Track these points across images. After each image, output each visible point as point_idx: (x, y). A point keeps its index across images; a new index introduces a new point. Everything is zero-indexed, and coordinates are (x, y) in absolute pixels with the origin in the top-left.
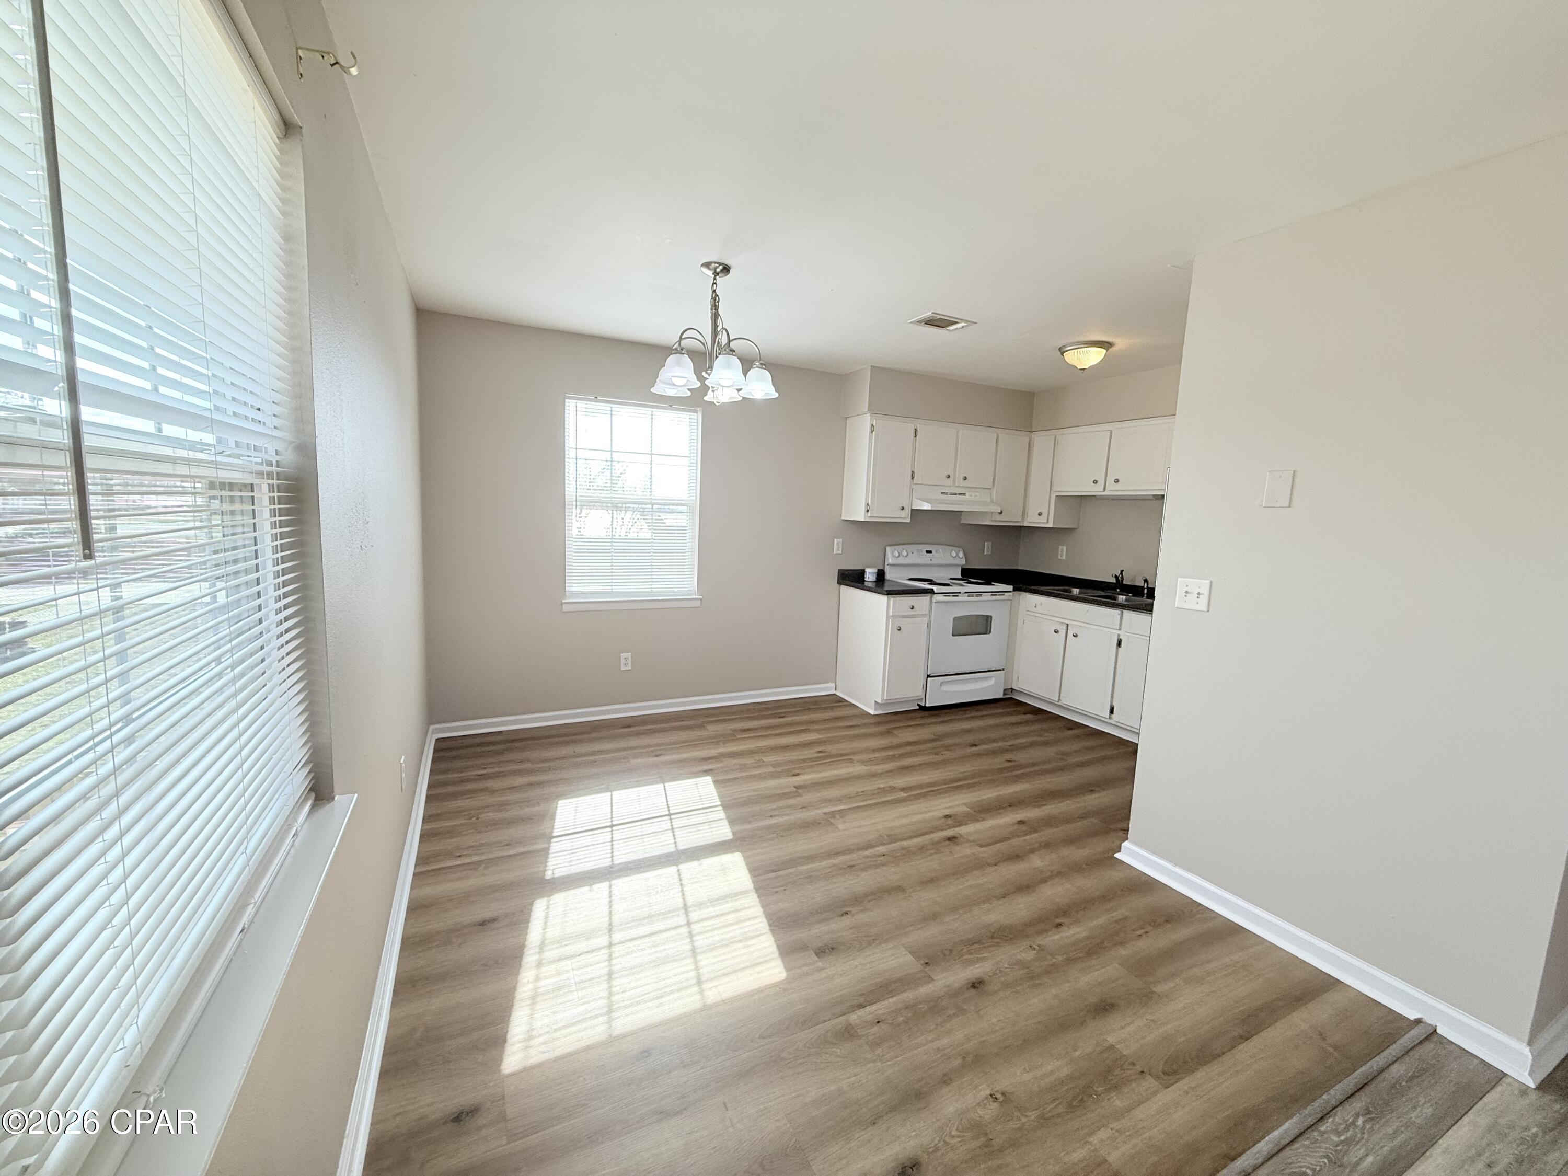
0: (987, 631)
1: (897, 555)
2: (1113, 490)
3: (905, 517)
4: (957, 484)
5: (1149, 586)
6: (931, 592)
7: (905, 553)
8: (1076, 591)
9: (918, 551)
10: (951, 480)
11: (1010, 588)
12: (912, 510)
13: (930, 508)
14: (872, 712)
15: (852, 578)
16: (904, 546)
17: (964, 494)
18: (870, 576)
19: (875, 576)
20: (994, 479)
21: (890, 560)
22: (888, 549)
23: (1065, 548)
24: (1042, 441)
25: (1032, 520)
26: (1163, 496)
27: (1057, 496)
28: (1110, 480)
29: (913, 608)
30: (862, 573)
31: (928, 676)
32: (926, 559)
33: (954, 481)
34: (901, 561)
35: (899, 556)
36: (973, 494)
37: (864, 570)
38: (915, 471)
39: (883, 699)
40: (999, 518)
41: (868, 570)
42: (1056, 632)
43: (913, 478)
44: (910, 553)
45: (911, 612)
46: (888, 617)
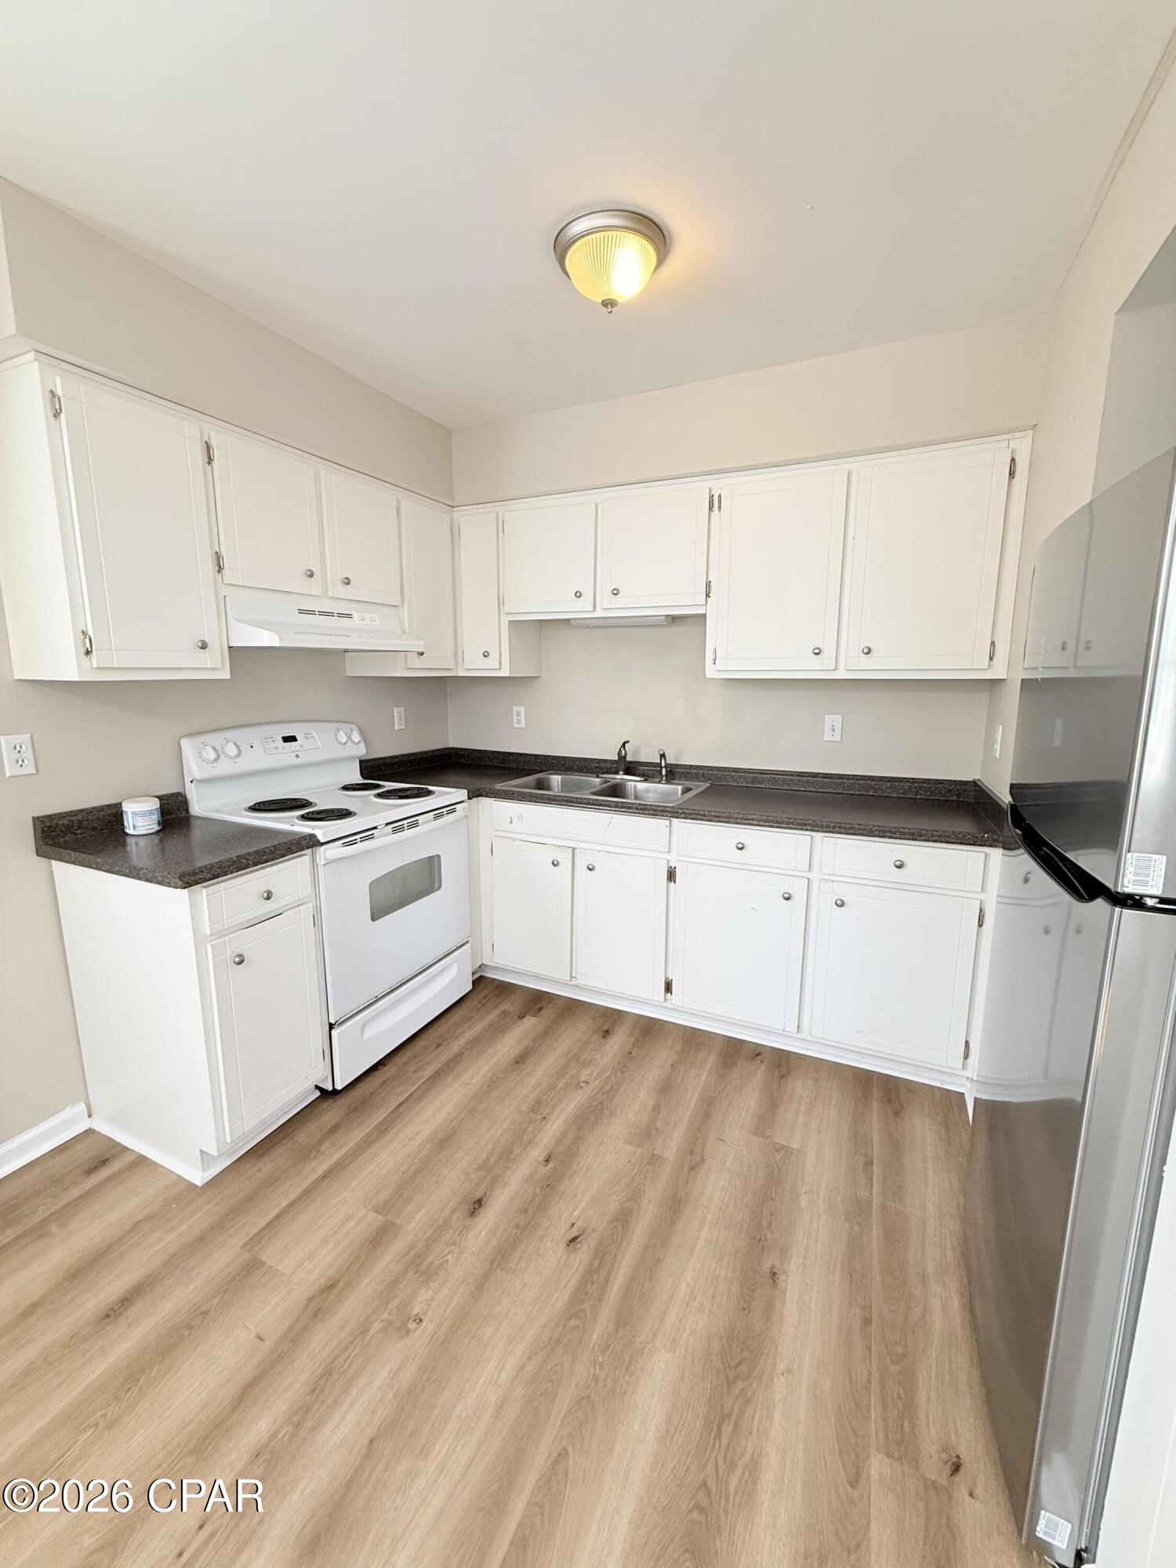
0: (434, 886)
1: (212, 755)
2: (608, 608)
3: (215, 666)
4: (330, 594)
5: (668, 762)
6: (312, 842)
7: (232, 750)
8: (556, 780)
9: (263, 740)
10: (315, 582)
11: (462, 794)
12: (230, 648)
13: (276, 643)
16: (228, 734)
17: (349, 616)
18: (140, 818)
19: (156, 817)
20: (402, 588)
21: (194, 768)
22: (186, 744)
23: (522, 710)
24: (475, 524)
25: (472, 665)
26: (704, 615)
27: (510, 622)
28: (604, 590)
29: (264, 895)
30: (114, 815)
31: (332, 1027)
33: (324, 582)
34: (225, 767)
35: (217, 759)
36: (368, 616)
37: (118, 806)
38: (224, 553)
40: (417, 662)
41: (129, 808)
42: (555, 864)
43: (220, 569)
44: (245, 748)
45: (270, 906)
46: (199, 939)
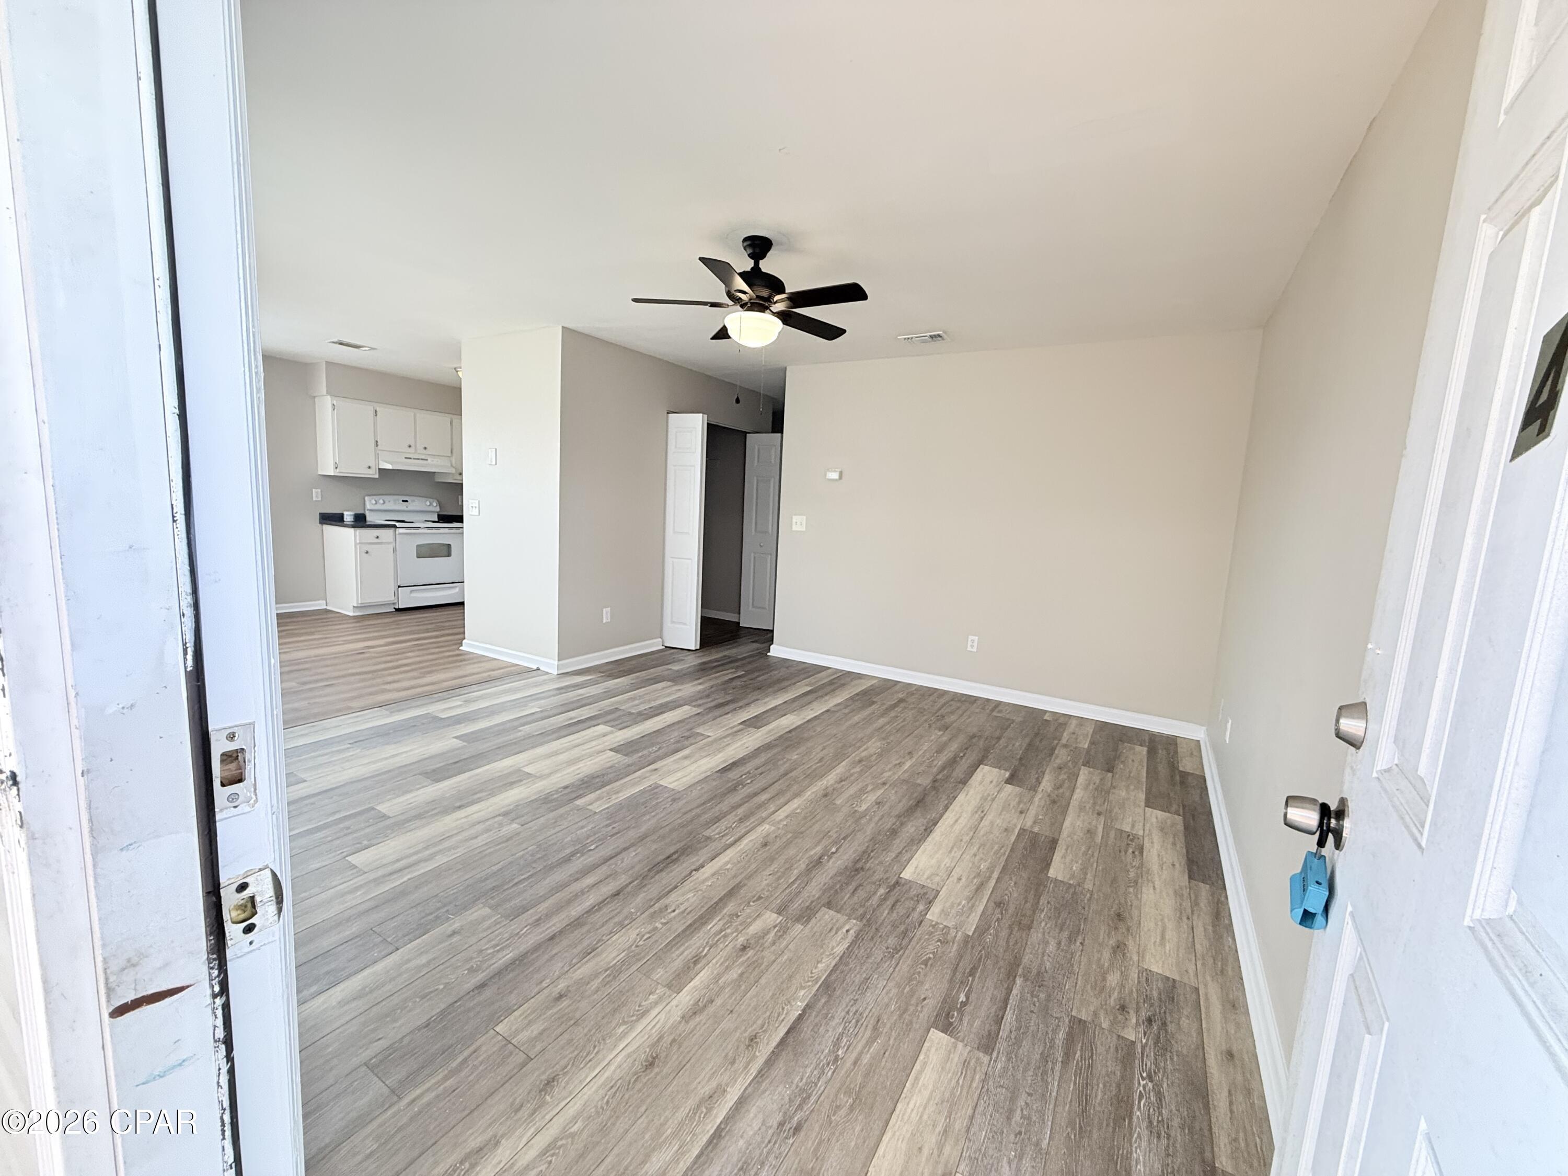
0: (449, 555)
1: (374, 502)
3: (374, 474)
4: (419, 452)
6: (395, 526)
7: (381, 501)
9: (395, 501)
10: (412, 450)
12: (379, 469)
13: (395, 468)
14: (351, 614)
15: (335, 519)
16: (382, 497)
18: (348, 517)
19: (354, 516)
20: (452, 450)
21: (368, 506)
22: (367, 498)
29: (378, 537)
30: (342, 515)
31: (399, 587)
32: (403, 506)
33: (416, 450)
34: (377, 507)
35: (379, 504)
38: (379, 441)
39: (357, 603)
40: (458, 477)
41: (345, 513)
43: (377, 445)
44: (386, 502)
45: (377, 540)
46: (356, 544)
